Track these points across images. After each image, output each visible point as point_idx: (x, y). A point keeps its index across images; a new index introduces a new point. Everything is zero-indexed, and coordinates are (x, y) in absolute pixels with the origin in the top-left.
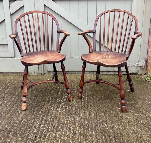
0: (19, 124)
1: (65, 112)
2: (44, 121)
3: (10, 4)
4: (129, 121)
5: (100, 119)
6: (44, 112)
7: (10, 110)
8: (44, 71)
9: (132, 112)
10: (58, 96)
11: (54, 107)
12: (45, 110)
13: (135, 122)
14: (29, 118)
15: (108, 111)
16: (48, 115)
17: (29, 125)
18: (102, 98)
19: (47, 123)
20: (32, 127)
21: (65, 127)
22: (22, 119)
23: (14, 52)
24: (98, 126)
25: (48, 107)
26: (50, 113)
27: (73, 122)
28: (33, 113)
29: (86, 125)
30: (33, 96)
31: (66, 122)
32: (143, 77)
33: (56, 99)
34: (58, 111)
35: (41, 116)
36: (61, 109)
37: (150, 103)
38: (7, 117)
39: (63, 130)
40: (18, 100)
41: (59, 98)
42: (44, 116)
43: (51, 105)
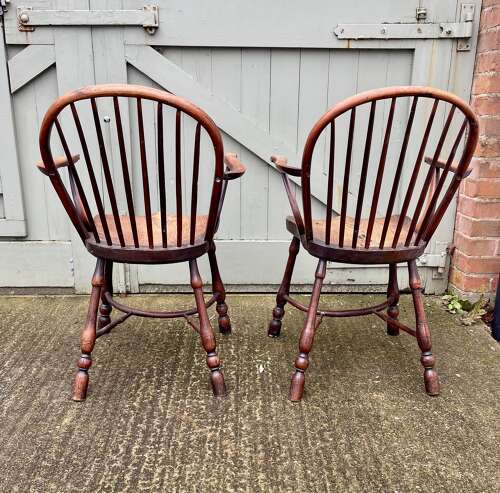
0: (63, 444)
1: (204, 407)
2: (141, 435)
3: (8, 58)
4: (398, 427)
5: (312, 426)
6: (140, 410)
7: (29, 404)
8: (128, 284)
9: (407, 404)
10: (178, 360)
11: (169, 394)
12: (141, 404)
13: (417, 431)
14: (93, 426)
15: (337, 402)
16: (151, 416)
17: (96, 448)
18: (316, 365)
19: (152, 440)
20: (105, 451)
21: (209, 448)
22: (70, 431)
23: (26, 220)
24: (307, 445)
25: (149, 394)
26: (159, 410)
27: (232, 434)
28: (105, 411)
29: (273, 442)
30: (99, 363)
31: (209, 435)
32: (439, 302)
33: (174, 371)
34: (183, 405)
35: (132, 420)
36: (191, 398)
37: (458, 375)
38: (21, 425)
39: (202, 457)
40: (49, 373)
41: (182, 366)
42: (139, 420)
43: (157, 388)
